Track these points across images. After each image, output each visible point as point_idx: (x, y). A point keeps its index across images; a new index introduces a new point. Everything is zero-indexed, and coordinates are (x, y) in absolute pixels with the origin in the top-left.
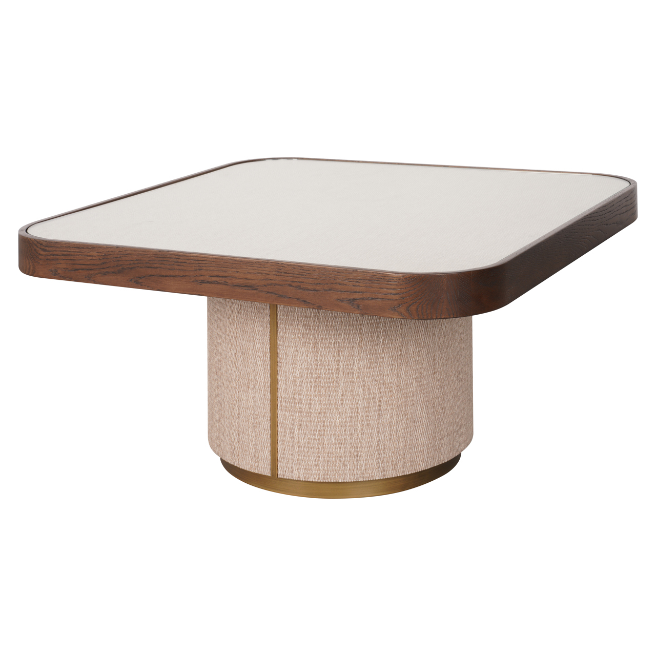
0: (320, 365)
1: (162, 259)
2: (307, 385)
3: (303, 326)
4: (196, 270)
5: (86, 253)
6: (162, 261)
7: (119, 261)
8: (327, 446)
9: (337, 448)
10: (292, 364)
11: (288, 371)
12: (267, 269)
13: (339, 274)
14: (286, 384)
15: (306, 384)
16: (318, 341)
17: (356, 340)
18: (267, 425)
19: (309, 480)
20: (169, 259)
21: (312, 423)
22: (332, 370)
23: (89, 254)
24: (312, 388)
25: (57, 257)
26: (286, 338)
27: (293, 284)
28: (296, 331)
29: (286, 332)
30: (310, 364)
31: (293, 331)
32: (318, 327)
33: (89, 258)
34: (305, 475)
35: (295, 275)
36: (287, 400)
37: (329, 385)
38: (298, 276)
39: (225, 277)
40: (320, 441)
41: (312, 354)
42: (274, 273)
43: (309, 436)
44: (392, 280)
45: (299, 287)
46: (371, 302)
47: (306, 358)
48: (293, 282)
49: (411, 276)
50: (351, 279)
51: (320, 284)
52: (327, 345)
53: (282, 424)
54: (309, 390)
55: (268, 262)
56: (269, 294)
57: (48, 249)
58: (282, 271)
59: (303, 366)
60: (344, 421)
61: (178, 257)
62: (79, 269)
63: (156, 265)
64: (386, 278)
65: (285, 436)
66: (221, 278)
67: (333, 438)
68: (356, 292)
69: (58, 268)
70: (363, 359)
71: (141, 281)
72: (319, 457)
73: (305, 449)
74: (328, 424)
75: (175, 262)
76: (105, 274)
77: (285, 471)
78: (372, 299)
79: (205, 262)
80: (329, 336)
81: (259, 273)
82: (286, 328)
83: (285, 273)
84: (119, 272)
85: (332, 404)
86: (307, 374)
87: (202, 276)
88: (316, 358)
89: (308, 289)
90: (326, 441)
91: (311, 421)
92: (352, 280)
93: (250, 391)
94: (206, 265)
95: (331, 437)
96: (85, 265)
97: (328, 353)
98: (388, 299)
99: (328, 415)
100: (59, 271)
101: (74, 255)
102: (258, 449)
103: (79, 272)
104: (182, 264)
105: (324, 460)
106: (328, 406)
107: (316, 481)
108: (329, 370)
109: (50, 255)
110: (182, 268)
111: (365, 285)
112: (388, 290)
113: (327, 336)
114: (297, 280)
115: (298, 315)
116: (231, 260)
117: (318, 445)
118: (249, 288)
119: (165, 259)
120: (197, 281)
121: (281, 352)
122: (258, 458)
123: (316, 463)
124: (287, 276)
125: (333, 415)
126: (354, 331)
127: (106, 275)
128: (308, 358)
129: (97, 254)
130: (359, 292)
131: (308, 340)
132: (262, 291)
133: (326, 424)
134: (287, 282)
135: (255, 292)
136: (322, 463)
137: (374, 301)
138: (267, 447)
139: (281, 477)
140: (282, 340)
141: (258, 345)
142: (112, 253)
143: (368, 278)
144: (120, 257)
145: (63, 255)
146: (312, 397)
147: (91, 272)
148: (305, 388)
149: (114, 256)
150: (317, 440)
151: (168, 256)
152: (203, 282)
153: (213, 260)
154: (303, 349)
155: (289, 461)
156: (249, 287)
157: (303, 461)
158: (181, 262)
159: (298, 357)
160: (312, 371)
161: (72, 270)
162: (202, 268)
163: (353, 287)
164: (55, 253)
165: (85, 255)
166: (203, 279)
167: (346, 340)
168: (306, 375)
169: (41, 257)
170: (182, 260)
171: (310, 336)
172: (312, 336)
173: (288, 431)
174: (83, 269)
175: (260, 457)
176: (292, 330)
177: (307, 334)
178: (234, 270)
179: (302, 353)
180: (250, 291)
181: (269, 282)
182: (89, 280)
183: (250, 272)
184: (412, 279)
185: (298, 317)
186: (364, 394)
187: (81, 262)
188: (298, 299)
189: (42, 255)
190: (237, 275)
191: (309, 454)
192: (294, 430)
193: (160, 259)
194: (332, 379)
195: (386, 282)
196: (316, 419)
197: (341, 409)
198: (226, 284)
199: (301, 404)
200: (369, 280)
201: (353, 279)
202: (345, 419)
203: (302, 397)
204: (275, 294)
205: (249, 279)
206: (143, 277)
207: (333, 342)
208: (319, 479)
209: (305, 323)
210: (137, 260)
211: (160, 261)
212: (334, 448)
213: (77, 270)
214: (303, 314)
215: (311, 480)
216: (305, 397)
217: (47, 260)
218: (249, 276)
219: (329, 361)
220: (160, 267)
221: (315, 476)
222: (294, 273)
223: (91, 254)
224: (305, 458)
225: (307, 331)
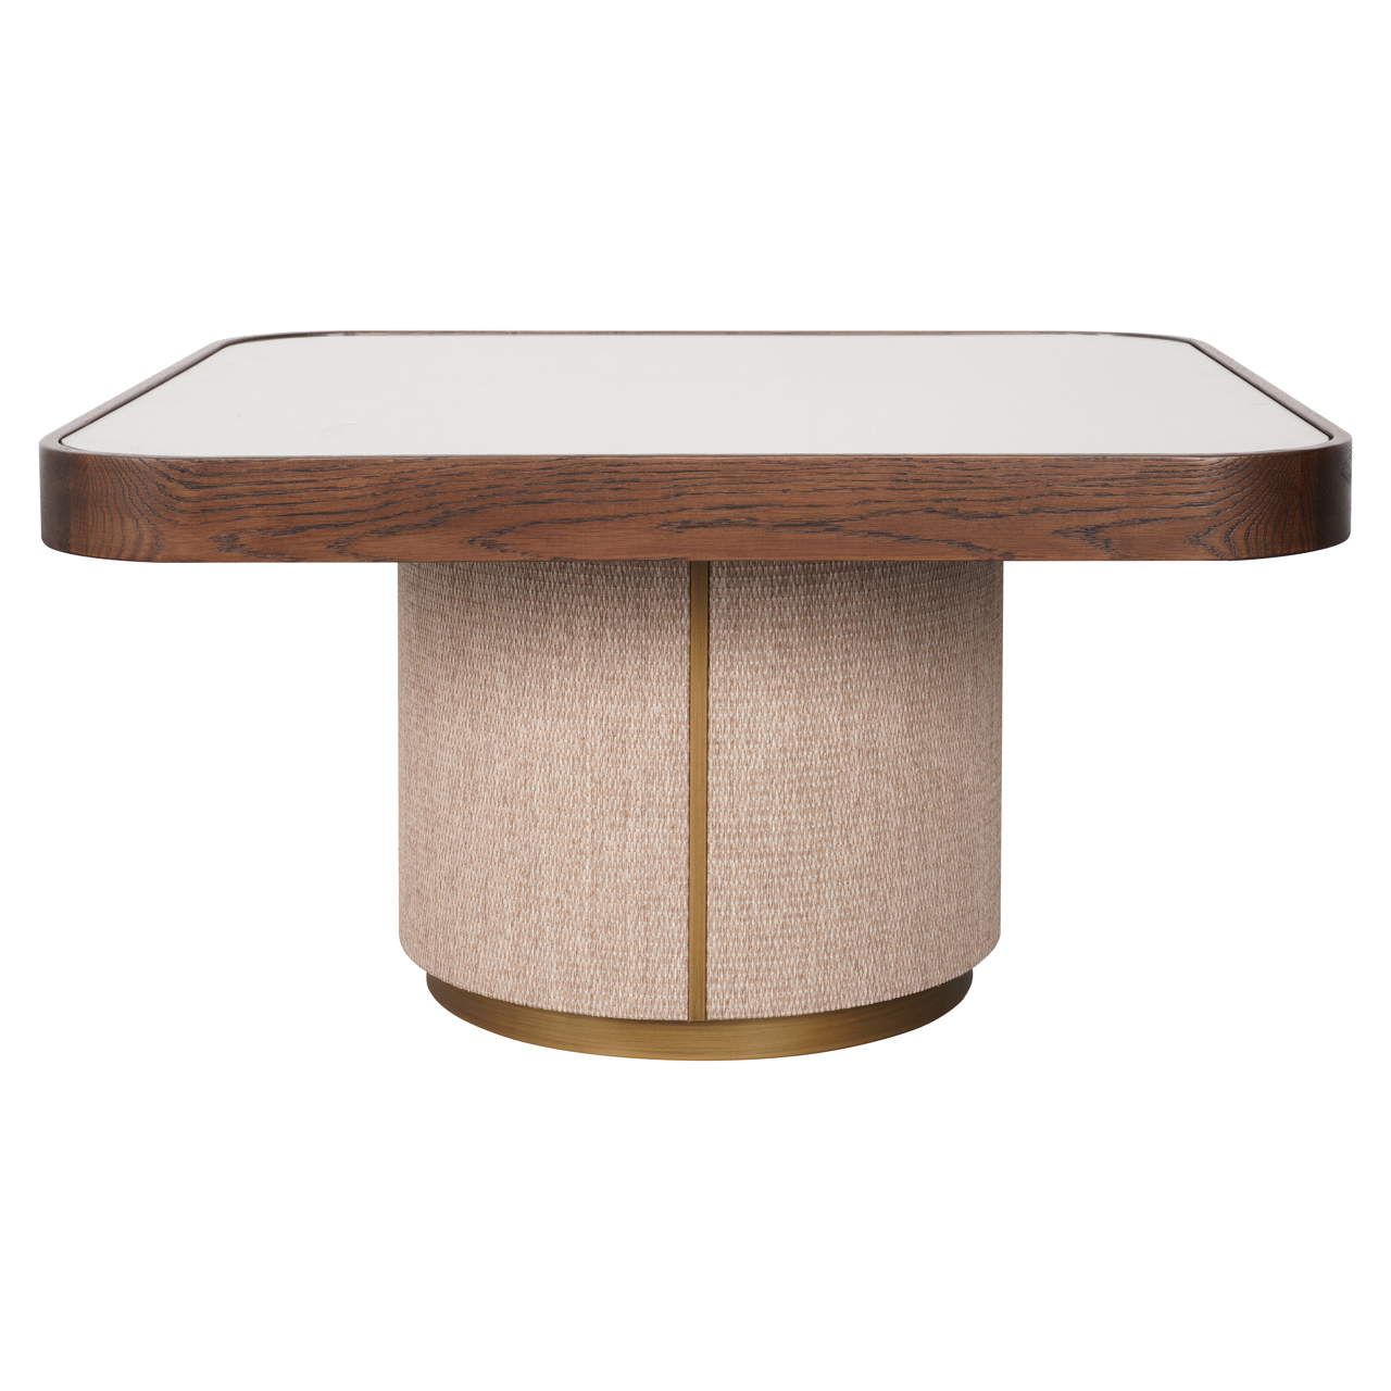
0: (811, 739)
1: (567, 477)
2: (782, 790)
3: (774, 649)
4: (667, 497)
5: (330, 483)
6: (566, 482)
7: (434, 494)
8: (824, 927)
9: (845, 931)
10: (748, 743)
11: (736, 761)
12: (867, 477)
13: (1059, 470)
14: (731, 794)
15: (780, 787)
16: (808, 680)
17: (884, 672)
18: (680, 898)
19: (783, 1014)
20: (585, 477)
21: (793, 879)
22: (836, 747)
23: (339, 484)
24: (794, 795)
25: (238, 501)
26: (732, 682)
27: (938, 507)
28: (757, 663)
29: (732, 667)
30: (791, 738)
31: (751, 663)
32: (809, 649)
33: (341, 494)
34: (775, 1004)
35: (943, 485)
36: (734, 831)
37: (830, 783)
38: (951, 485)
39: (750, 507)
40: (810, 918)
41: (794, 713)
42: (887, 484)
43: (785, 911)
44: (1193, 473)
45: (955, 513)
46: (1138, 530)
47: (780, 724)
48: (937, 501)
49: (1236, 461)
50: (1089, 479)
51: (1009, 499)
52: (827, 689)
53: (720, 890)
54: (787, 801)
55: (870, 459)
56: (871, 539)
57: (205, 481)
58: (910, 476)
59: (774, 744)
60: (859, 864)
61: (613, 468)
62: (309, 527)
63: (547, 496)
64: (1178, 469)
65: (727, 918)
66: (737, 512)
67: (836, 909)
68: (1103, 510)
69: (241, 531)
70: (895, 717)
71: (501, 539)
72: (807, 956)
73: (776, 942)
74: (827, 875)
75: (605, 482)
76: (391, 532)
77: (727, 1002)
78: (1143, 521)
79: (692, 475)
80: (831, 666)
81: (845, 488)
82: (731, 657)
83: (916, 481)
84: (434, 524)
85: (836, 828)
86: (783, 764)
87: (683, 509)
88: (803, 723)
89: (978, 516)
90: (821, 917)
91: (790, 874)
92: (1093, 483)
93: (631, 823)
94: (697, 482)
95: (832, 906)
96: (324, 513)
97: (828, 709)
98: (1183, 519)
99: (827, 855)
100: (243, 538)
101: (292, 491)
102: (654, 961)
103: (307, 536)
104: (625, 485)
105: (818, 963)
106: (827, 834)
107: (800, 1013)
108: (830, 747)
109: (212, 499)
110: (627, 494)
111: (1124, 490)
112: (1183, 497)
113: (827, 668)
114: (947, 496)
115: (763, 623)
116: (768, 462)
117: (804, 929)
118: (818, 528)
119: (576, 477)
120: (668, 524)
121: (718, 716)
122: (654, 982)
123: (800, 971)
124: (923, 489)
125: (838, 854)
126: (880, 652)
127: (393, 534)
128: (786, 724)
129: (366, 481)
130: (1109, 509)
131: (785, 682)
132: (853, 533)
133: (821, 876)
134: (920, 504)
135: (833, 535)
136: (812, 970)
137: (1146, 526)
138: (679, 953)
139: (715, 1017)
140: (722, 688)
141: (656, 709)
142: (413, 475)
143: (1134, 473)
144: (438, 484)
145: (256, 494)
146: (794, 817)
147: (347, 532)
148: (777, 797)
149: (421, 482)
150: (802, 917)
151: (584, 469)
152: (686, 525)
153: (715, 467)
154: (774, 703)
155: (736, 976)
156: (817, 524)
157: (769, 970)
158: (623, 481)
159: (763, 725)
160: (794, 754)
161: (286, 533)
162: (686, 490)
163: (1095, 498)
164: (229, 490)
165: (327, 489)
166: (686, 518)
167: (866, 674)
168: (780, 766)
169: (182, 505)
170: (625, 477)
171: (791, 671)
172: (794, 671)
173: (734, 905)
174: (319, 527)
175: (659, 979)
176: (748, 661)
177: (785, 668)
178: (775, 486)
179: (771, 714)
180: (819, 536)
181: (873, 507)
182: (340, 553)
183: (821, 487)
184: (1238, 466)
185: (762, 630)
186: (897, 799)
187: (314, 507)
188: (950, 542)
189: (186, 500)
190: (783, 498)
191: (784, 952)
192: (751, 900)
193: (561, 478)
194: (836, 769)
195: (1177, 480)
196: (802, 868)
197: (854, 838)
198: (752, 523)
199: (768, 837)
200: (1136, 478)
201: (1094, 479)
202: (860, 861)
203: (771, 819)
204: (889, 535)
205: (818, 506)
206: (509, 531)
207: (839, 682)
208: (805, 1007)
209: (780, 640)
210: (489, 487)
211: (560, 482)
212: (838, 931)
213: (303, 529)
214: (774, 619)
215: (789, 1013)
216: (776, 818)
217: (204, 511)
218: (818, 499)
219: (830, 726)
220: (561, 500)
221: (797, 1002)
222: (940, 478)
223: (347, 482)
224: (775, 962)
225: (785, 660)
